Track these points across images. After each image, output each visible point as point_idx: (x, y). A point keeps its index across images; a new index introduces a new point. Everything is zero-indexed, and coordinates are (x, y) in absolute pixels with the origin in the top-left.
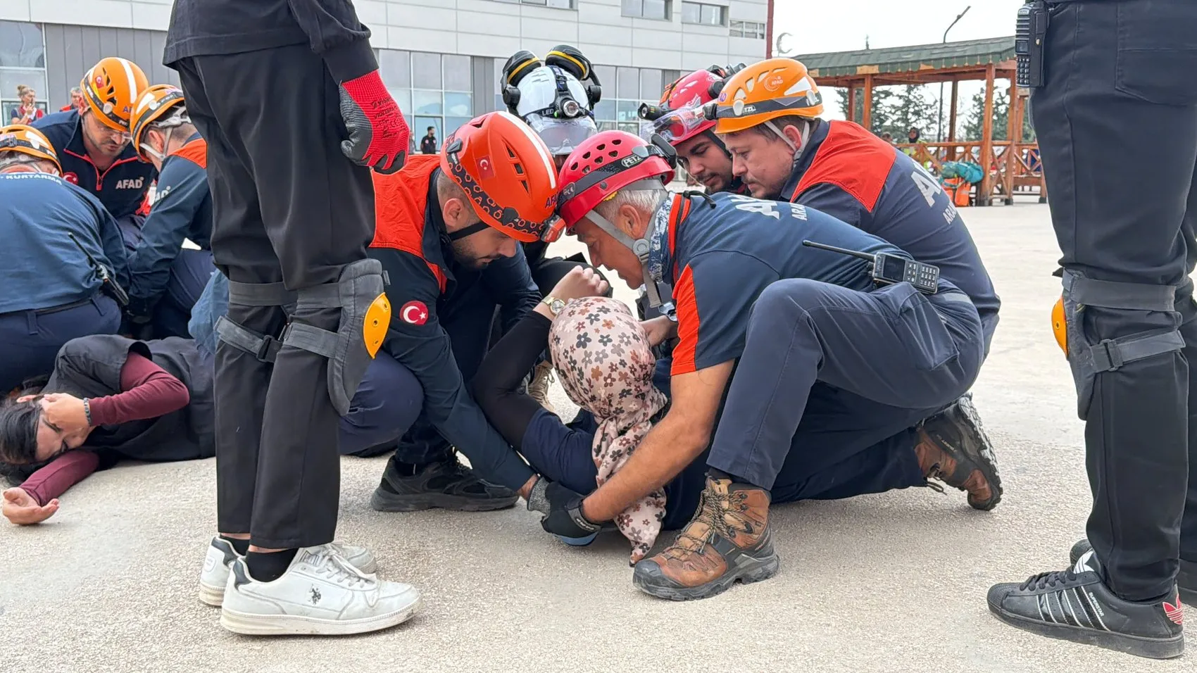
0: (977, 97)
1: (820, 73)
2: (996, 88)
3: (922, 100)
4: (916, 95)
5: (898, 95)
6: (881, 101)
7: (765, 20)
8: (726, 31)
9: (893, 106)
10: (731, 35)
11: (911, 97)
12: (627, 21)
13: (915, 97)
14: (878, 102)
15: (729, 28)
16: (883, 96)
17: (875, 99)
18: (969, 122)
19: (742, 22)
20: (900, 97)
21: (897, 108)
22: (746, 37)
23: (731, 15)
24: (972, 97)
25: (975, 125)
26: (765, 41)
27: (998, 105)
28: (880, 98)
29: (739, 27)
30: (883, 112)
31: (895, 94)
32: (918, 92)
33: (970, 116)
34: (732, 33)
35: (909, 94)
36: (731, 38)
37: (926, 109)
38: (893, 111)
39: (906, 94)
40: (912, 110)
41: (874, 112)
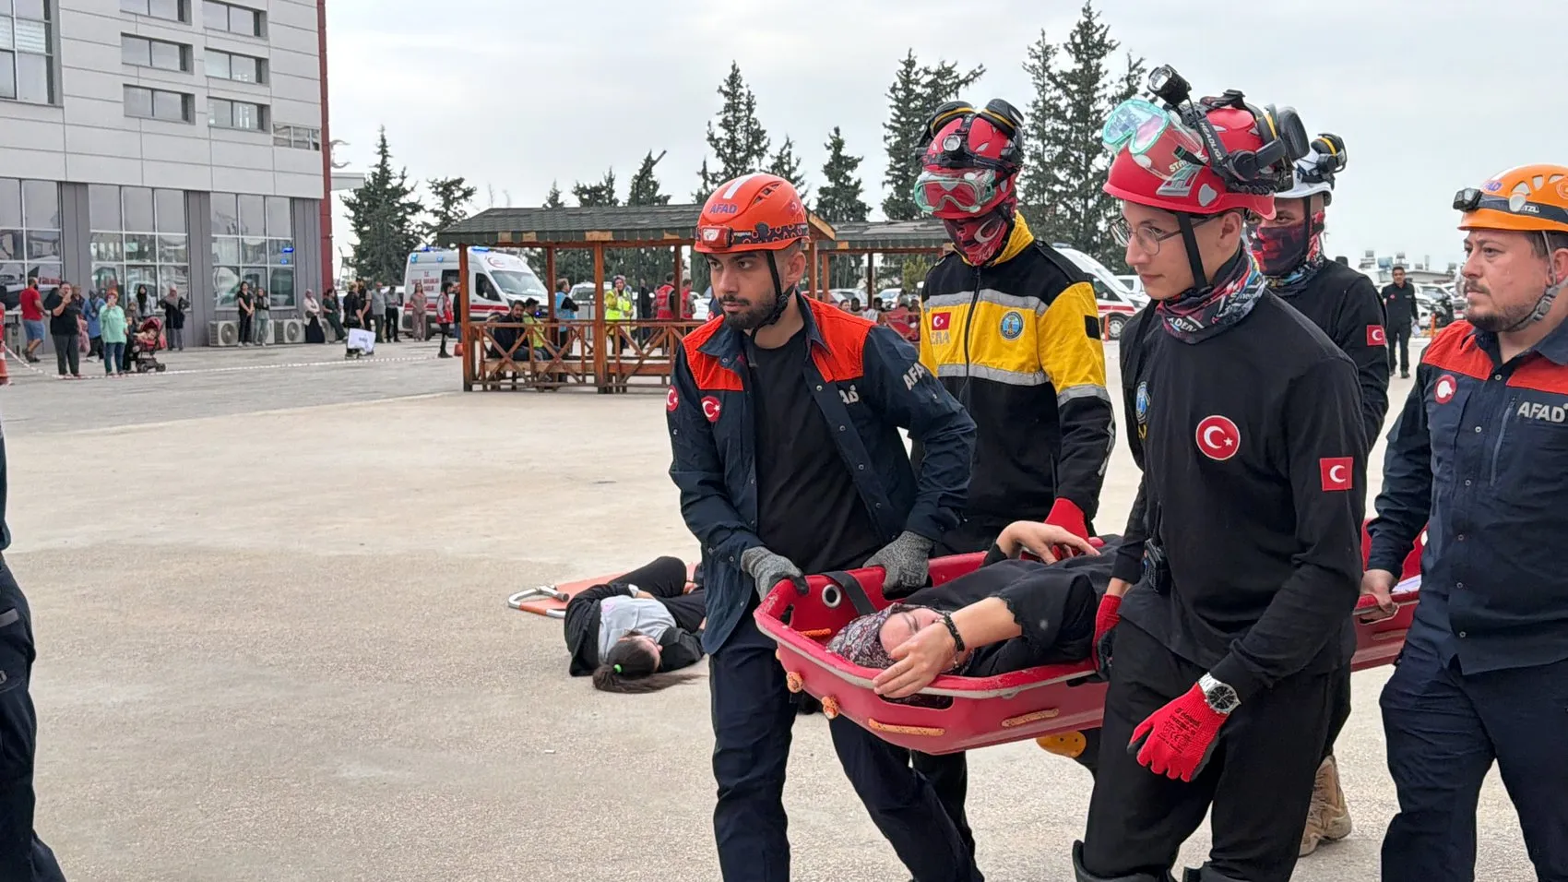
1: (537, 237)
4: (457, 211)
5: (432, 211)
6: (408, 217)
7: (319, 125)
8: (268, 138)
9: (426, 225)
10: (275, 144)
11: (450, 214)
12: (134, 123)
13: (455, 213)
14: (404, 219)
15: (273, 134)
16: (409, 210)
17: (400, 214)
19: (288, 127)
20: (436, 213)
21: (433, 229)
22: (295, 147)
23: (276, 116)
26: (319, 154)
28: (406, 213)
29: (284, 133)
30: (411, 233)
31: (427, 208)
32: (460, 207)
34: (277, 142)
35: (448, 209)
36: (275, 148)
38: (426, 231)
39: (443, 209)
41: (400, 232)
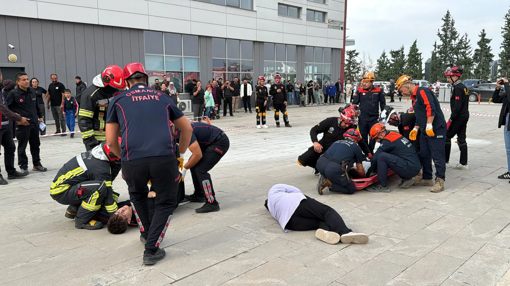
0: (379, 60)
2: (386, 57)
3: (356, 61)
7: (343, 20)
12: (281, 18)
15: (327, 24)
18: (376, 70)
19: (333, 21)
22: (335, 29)
23: (329, 17)
24: (377, 60)
25: (378, 71)
26: (343, 32)
27: (386, 63)
29: (331, 23)
32: (354, 59)
33: (376, 68)
34: (329, 27)
35: (350, 59)
36: (328, 29)
37: (357, 65)
40: (351, 65)
